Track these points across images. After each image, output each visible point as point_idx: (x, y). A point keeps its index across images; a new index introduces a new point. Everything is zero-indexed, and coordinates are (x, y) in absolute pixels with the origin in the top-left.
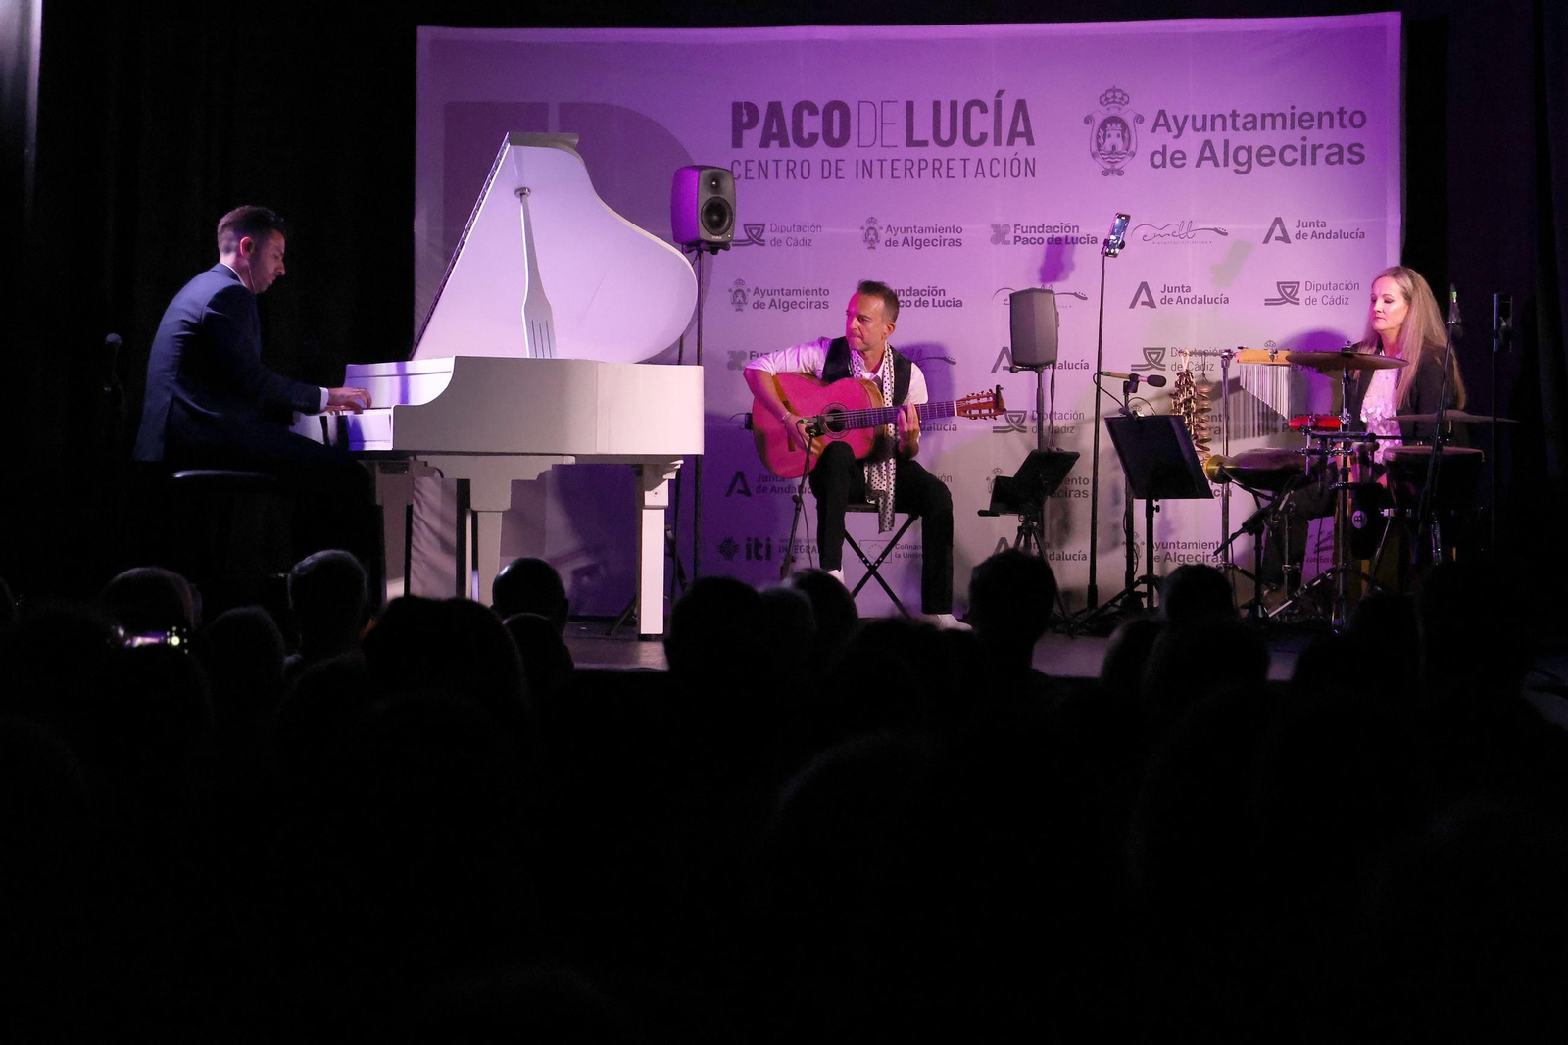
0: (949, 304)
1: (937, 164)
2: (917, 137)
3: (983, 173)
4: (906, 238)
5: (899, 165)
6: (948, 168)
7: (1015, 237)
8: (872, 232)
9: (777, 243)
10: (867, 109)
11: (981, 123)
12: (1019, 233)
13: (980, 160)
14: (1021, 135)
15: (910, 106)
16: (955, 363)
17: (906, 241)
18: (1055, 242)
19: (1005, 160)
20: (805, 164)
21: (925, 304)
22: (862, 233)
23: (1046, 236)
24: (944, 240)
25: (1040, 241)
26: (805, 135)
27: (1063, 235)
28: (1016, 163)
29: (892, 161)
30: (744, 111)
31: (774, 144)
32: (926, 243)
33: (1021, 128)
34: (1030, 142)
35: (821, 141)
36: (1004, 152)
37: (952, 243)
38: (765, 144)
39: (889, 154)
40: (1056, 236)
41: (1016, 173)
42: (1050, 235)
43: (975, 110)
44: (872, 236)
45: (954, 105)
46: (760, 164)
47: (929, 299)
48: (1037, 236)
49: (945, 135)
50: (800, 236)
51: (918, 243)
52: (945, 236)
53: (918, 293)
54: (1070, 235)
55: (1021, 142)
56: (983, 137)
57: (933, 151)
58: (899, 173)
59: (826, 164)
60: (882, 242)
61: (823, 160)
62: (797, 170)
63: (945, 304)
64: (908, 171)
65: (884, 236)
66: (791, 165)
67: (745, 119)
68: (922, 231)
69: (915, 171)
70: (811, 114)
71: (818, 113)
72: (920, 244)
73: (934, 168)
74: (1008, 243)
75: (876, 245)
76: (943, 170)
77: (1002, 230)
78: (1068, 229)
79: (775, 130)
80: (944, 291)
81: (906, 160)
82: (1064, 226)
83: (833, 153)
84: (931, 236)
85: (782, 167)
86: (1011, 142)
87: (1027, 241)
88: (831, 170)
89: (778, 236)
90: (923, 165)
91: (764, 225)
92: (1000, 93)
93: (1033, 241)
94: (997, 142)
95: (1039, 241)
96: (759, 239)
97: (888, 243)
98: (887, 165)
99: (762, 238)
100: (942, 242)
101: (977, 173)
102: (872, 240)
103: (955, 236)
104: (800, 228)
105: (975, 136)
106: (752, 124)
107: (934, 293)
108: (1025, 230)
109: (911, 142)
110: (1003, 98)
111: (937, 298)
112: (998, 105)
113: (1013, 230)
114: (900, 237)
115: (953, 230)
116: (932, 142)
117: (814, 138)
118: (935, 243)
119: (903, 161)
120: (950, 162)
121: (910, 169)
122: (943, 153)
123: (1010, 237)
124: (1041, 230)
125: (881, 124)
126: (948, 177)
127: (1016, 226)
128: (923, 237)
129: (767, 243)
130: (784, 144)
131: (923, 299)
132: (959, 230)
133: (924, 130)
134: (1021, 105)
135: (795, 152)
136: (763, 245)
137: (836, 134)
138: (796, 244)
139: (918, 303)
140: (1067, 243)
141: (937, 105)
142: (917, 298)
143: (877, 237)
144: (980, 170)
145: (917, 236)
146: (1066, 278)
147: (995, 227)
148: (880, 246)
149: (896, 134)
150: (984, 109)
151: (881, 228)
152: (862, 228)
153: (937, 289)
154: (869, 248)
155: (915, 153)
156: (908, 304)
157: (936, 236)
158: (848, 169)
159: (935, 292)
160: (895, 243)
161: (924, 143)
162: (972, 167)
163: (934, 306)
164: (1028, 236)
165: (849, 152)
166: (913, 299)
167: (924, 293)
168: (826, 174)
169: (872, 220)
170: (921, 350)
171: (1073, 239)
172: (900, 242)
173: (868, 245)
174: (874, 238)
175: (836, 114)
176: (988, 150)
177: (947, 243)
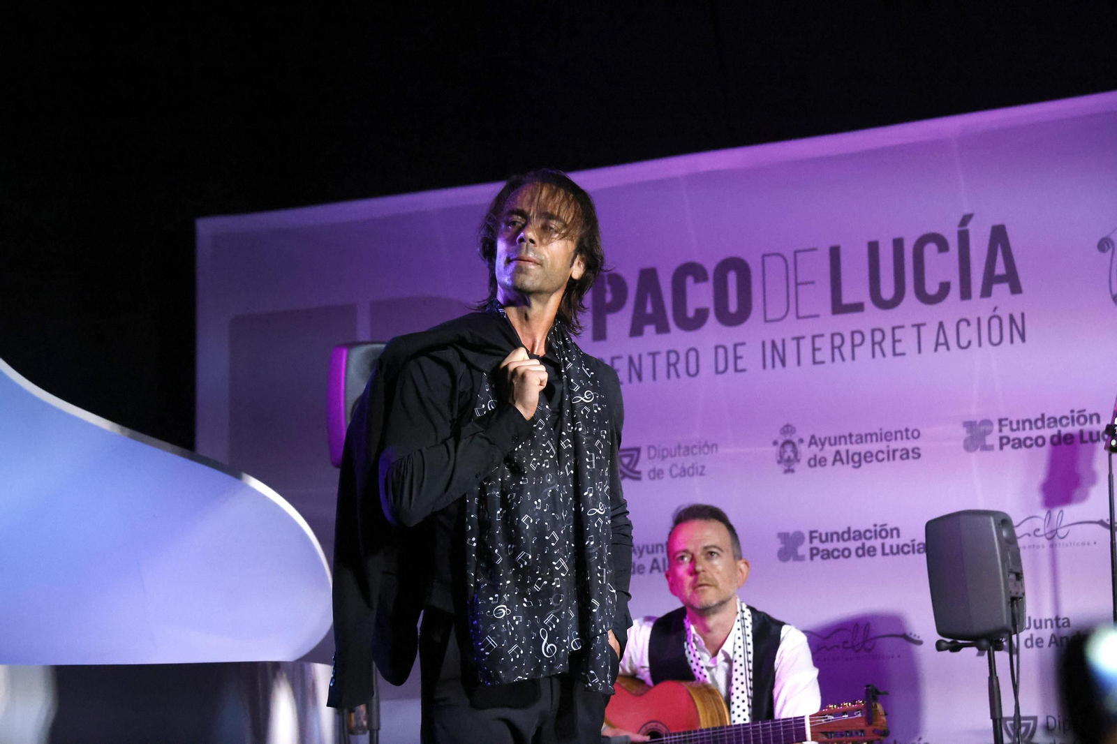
0: (906, 549)
1: (878, 337)
2: (847, 299)
3: (946, 343)
4: (838, 452)
5: (824, 343)
6: (894, 341)
7: (1001, 438)
8: (789, 449)
9: (657, 474)
10: (775, 264)
11: (940, 267)
12: (1006, 431)
13: (941, 325)
14: (1000, 279)
15: (835, 253)
16: (920, 643)
17: (838, 457)
18: (1062, 442)
19: (979, 320)
20: (692, 355)
21: (871, 552)
22: (775, 450)
23: (1048, 433)
24: (894, 451)
25: (1040, 441)
26: (691, 313)
27: (1074, 429)
28: (995, 322)
29: (814, 337)
30: (608, 288)
31: (650, 330)
32: (868, 457)
33: (1000, 269)
34: (1016, 289)
35: (712, 318)
36: (979, 307)
37: (906, 455)
38: (636, 331)
39: (807, 328)
40: (1064, 431)
41: (996, 339)
42: (1054, 431)
43: (930, 249)
44: (789, 452)
45: (898, 244)
46: (631, 360)
47: (877, 543)
48: (1034, 433)
49: (887, 292)
50: (688, 461)
51: (856, 458)
52: (894, 445)
53: (859, 535)
54: (1087, 427)
55: (1001, 290)
56: (945, 288)
57: (872, 317)
58: (824, 355)
59: (721, 351)
60: (804, 461)
61: (717, 348)
62: (681, 367)
63: (900, 550)
64: (836, 351)
65: (806, 451)
66: (673, 358)
67: (609, 297)
68: (861, 439)
69: (847, 349)
70: (697, 280)
71: (705, 279)
72: (858, 460)
73: (874, 344)
74: (990, 448)
75: (796, 467)
76: (887, 345)
77: (983, 428)
78: (1082, 420)
79: (649, 309)
80: (897, 530)
81: (833, 335)
82: (1076, 415)
83: (729, 335)
84: (874, 447)
85: (661, 361)
86: (986, 292)
87: (1020, 444)
88: (730, 360)
89: (659, 465)
90: (858, 339)
91: (638, 450)
92: (966, 220)
93: (1028, 442)
94: (966, 294)
95: (1038, 442)
96: (632, 471)
97: (812, 463)
98: (806, 345)
99: (638, 468)
100: (891, 455)
101: (937, 344)
102: (789, 460)
103: (910, 444)
104: (688, 450)
105: (932, 288)
106: (617, 305)
107: (884, 534)
108: (1015, 426)
109: (839, 307)
110: (970, 226)
111: (888, 542)
112: (964, 238)
113: (996, 427)
114: (829, 452)
115: (907, 433)
116: (869, 305)
117: (701, 317)
118: (881, 456)
119: (827, 338)
120: (897, 331)
121: (839, 348)
122: (885, 319)
123: (992, 439)
124: (1039, 424)
125: (795, 284)
126: (895, 354)
127: (1000, 421)
128: (863, 448)
129: (644, 476)
130: (663, 328)
131: (868, 544)
132: (916, 434)
133: (856, 290)
134: (999, 235)
135: (678, 339)
136: (639, 479)
137: (733, 307)
138: (684, 472)
139: (860, 552)
140: (1082, 441)
141: (873, 248)
142: (859, 544)
143: (796, 453)
144: (942, 340)
145: (854, 448)
146: (1084, 497)
147: (969, 425)
148: (802, 467)
149: (818, 297)
150: (943, 246)
151: (801, 441)
152: (775, 443)
153: (888, 528)
154: (786, 472)
155: (847, 323)
156: (846, 553)
157: (882, 446)
158: (751, 356)
159: (884, 532)
160: (821, 462)
161: (858, 307)
162: (929, 335)
163: (884, 554)
164: (1021, 435)
165: (753, 333)
166: (853, 545)
167: (868, 535)
168: (721, 368)
169: (788, 429)
170: (868, 624)
171: (1091, 434)
172: (830, 459)
173: (781, 468)
174: (792, 456)
175: (732, 277)
176: (952, 307)
177: (898, 454)
